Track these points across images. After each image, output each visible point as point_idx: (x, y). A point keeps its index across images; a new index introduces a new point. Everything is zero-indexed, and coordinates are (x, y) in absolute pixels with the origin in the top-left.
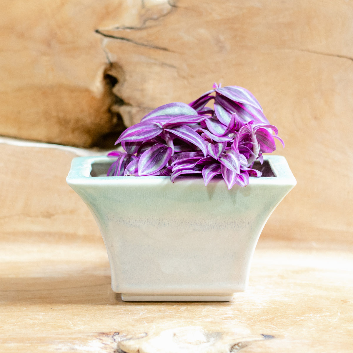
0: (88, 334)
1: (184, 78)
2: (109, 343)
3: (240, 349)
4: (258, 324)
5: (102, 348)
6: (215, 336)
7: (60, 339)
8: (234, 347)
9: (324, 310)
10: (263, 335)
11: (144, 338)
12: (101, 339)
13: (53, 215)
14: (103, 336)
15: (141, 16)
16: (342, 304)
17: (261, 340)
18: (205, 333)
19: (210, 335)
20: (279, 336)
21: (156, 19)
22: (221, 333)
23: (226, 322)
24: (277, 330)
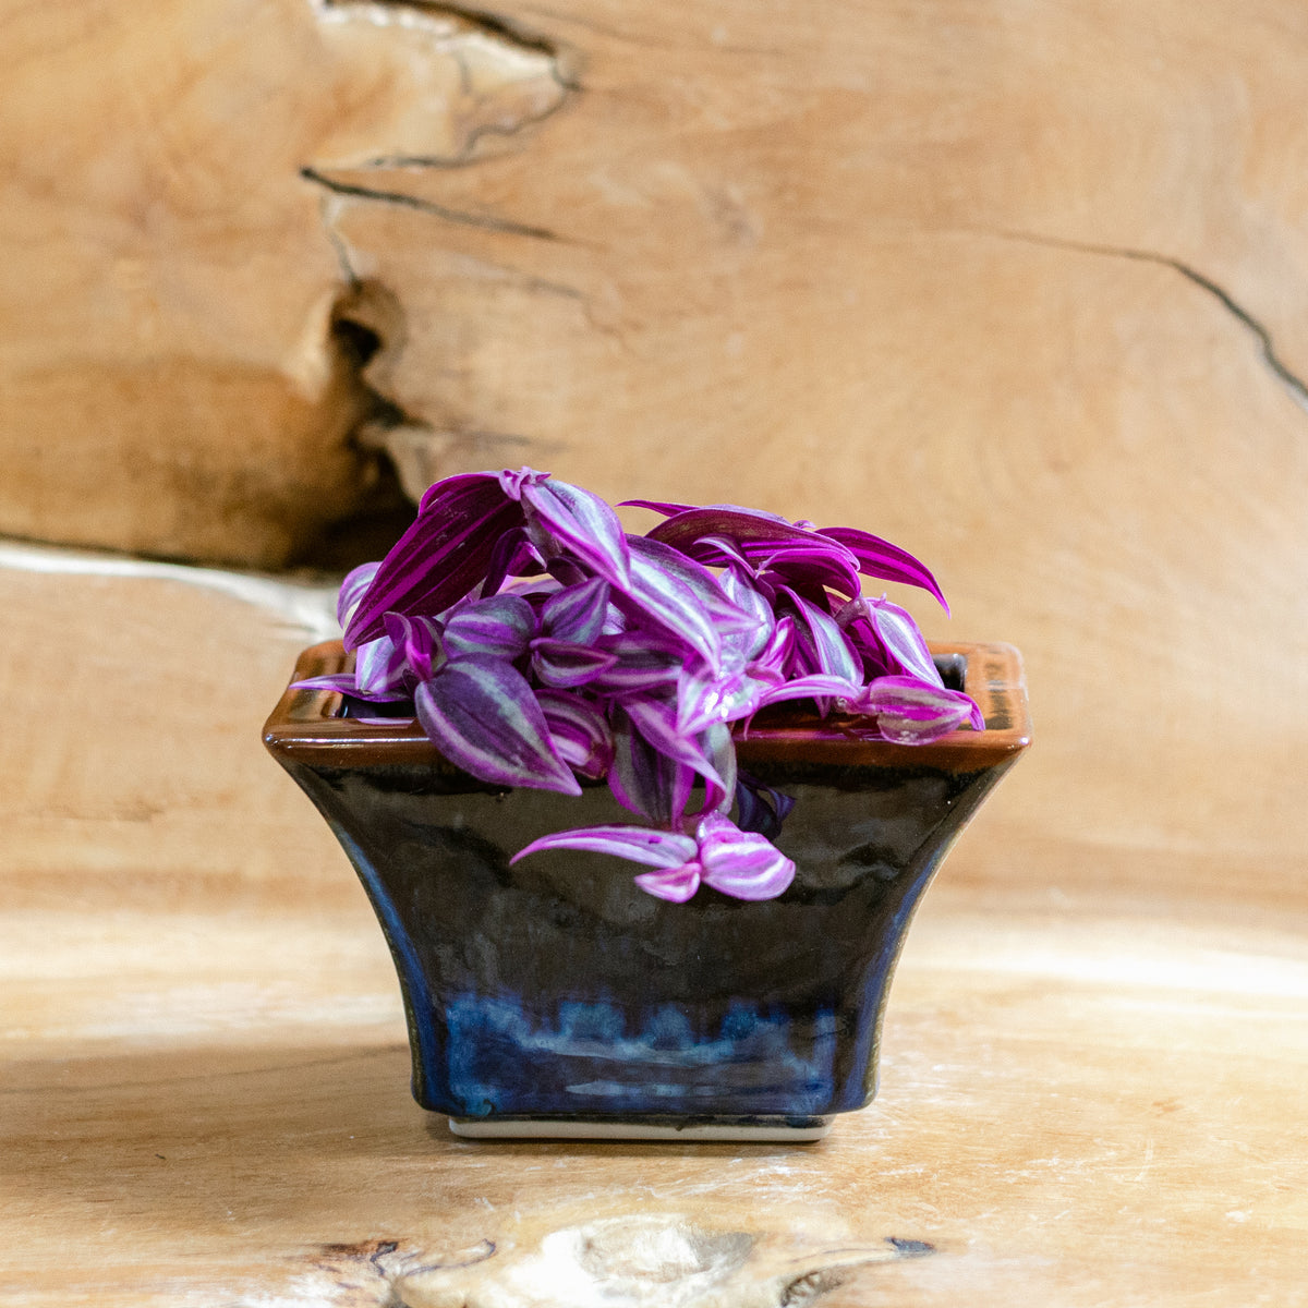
0: (287, 1253)
1: (608, 330)
2: (362, 1283)
3: (817, 1294)
4: (877, 1199)
6: (730, 1246)
7: (191, 1271)
8: (796, 1288)
9: (1097, 1141)
10: (893, 1241)
11: (485, 1264)
12: (333, 1270)
13: (157, 811)
14: (339, 1259)
15: (458, 119)
16: (1159, 1116)
17: (888, 1262)
18: (695, 1237)
19: (711, 1245)
20: (947, 1242)
21: (510, 132)
22: (750, 1236)
23: (767, 1193)
24: (942, 1222)
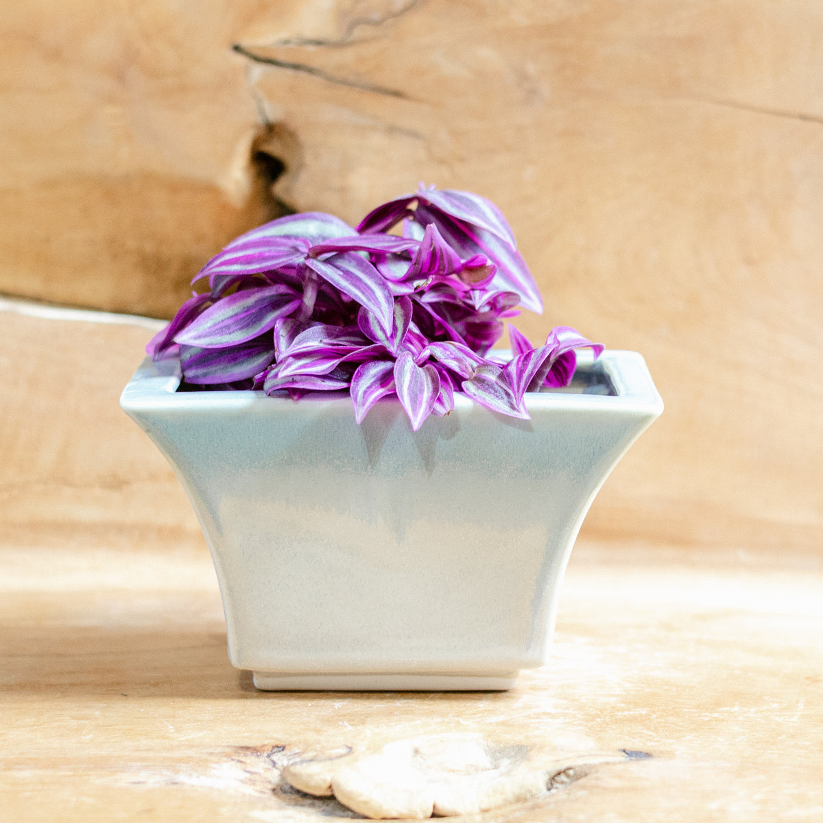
0: (210, 751)
2: (261, 771)
3: (570, 783)
4: (614, 727)
5: (242, 782)
6: (512, 753)
7: (143, 760)
8: (557, 778)
9: (766, 698)
10: (624, 751)
11: (345, 759)
12: (241, 762)
13: (127, 483)
14: (245, 755)
15: (341, 14)
16: (808, 685)
17: (620, 763)
18: (489, 747)
19: (500, 753)
20: (661, 752)
21: (377, 23)
22: (527, 747)
23: (538, 723)
24: (658, 741)
